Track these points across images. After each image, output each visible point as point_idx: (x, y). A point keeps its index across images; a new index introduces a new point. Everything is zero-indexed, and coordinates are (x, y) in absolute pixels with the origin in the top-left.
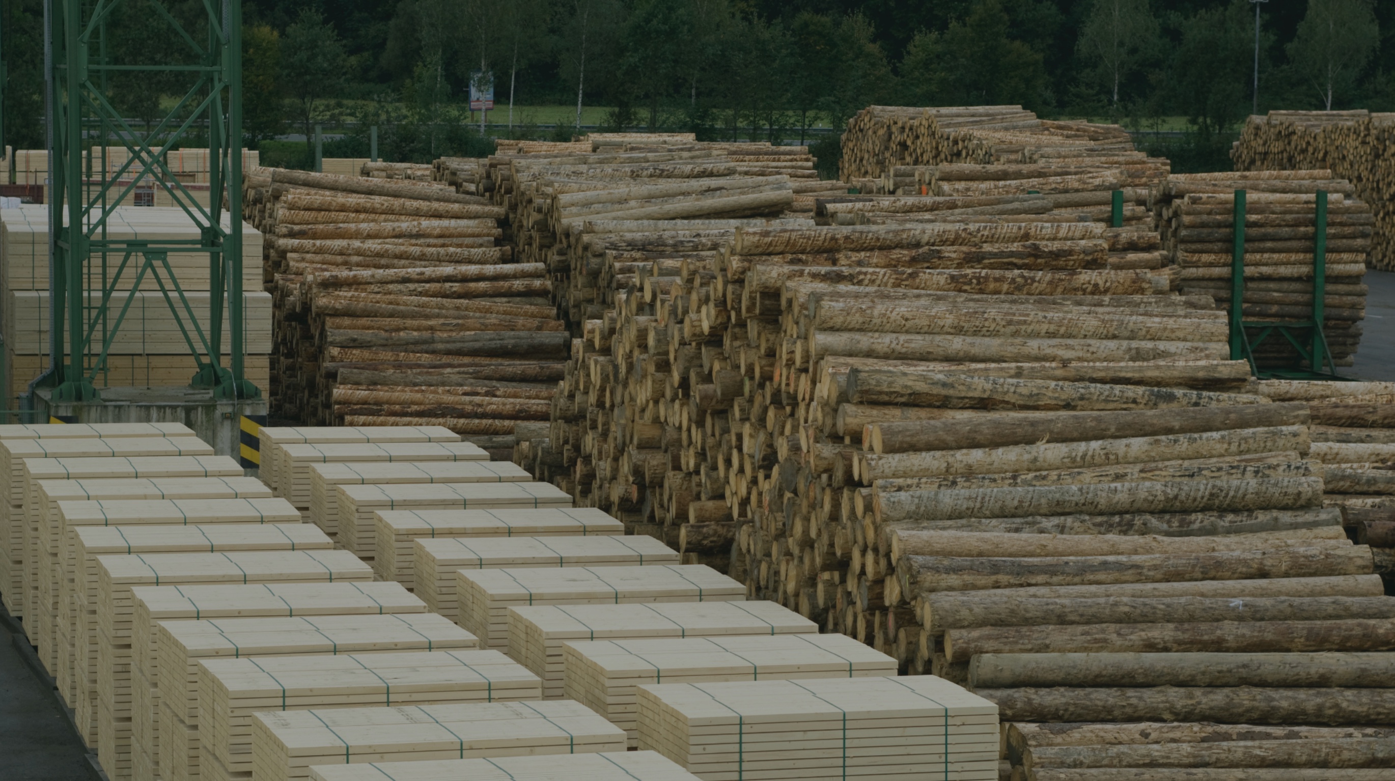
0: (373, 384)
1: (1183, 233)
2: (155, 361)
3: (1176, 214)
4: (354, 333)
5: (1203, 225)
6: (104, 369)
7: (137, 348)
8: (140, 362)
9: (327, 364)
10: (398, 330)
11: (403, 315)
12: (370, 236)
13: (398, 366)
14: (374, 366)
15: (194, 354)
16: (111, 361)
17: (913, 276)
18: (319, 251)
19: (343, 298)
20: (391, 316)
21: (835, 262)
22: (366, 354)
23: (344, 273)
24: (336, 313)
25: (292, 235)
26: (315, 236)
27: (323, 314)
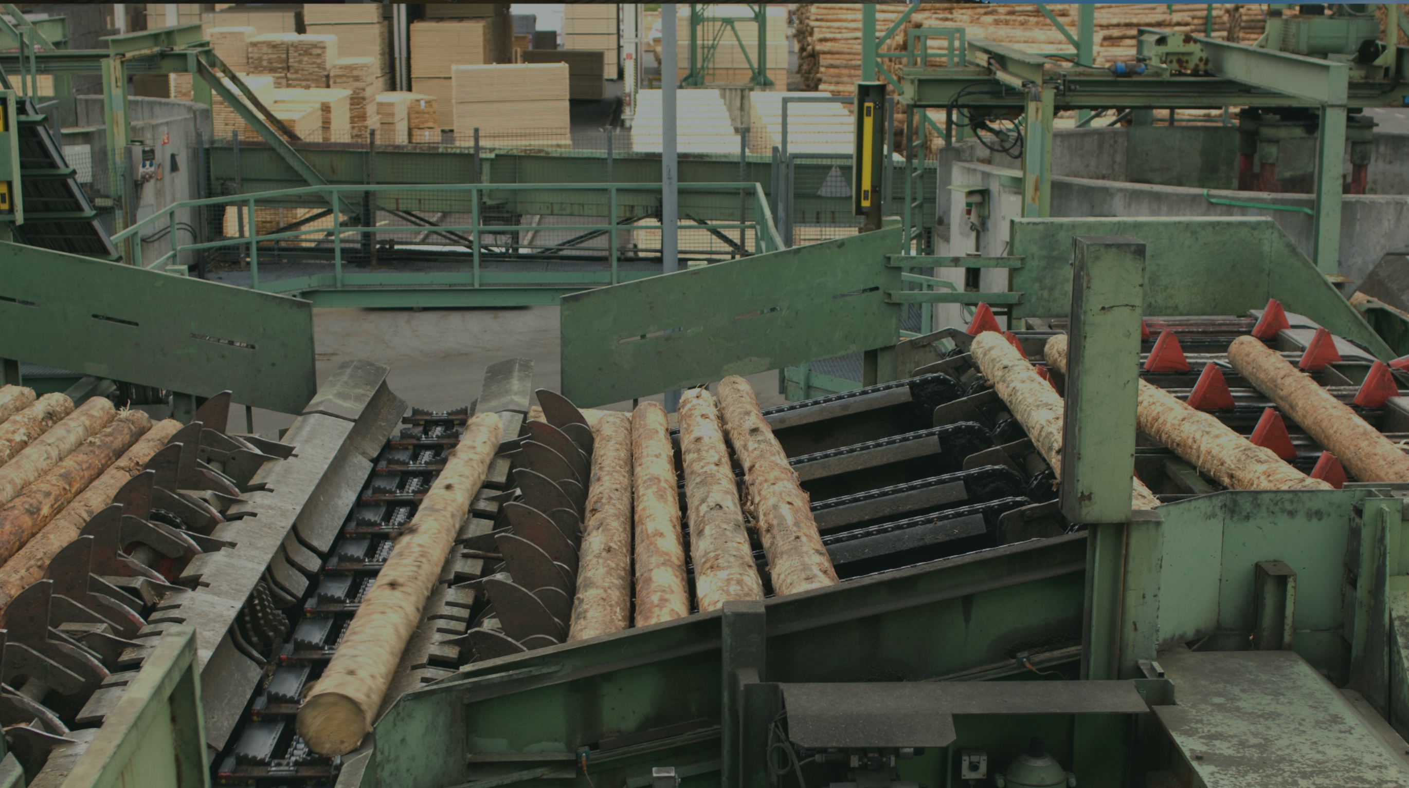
0: (837, 83)
1: (1243, 24)
2: (737, 72)
3: (1241, 16)
4: (832, 62)
5: (1252, 21)
6: (714, 75)
7: (729, 66)
8: (731, 72)
9: (819, 75)
10: (851, 60)
11: (854, 54)
12: (852, 21)
13: (850, 76)
14: (839, 76)
15: (752, 68)
16: (717, 72)
17: (978, 19)
18: (829, 27)
19: (827, 46)
20: (849, 54)
21: (951, 13)
22: (836, 71)
23: (829, 36)
24: (825, 53)
25: (817, 20)
26: (827, 21)
27: (819, 53)
